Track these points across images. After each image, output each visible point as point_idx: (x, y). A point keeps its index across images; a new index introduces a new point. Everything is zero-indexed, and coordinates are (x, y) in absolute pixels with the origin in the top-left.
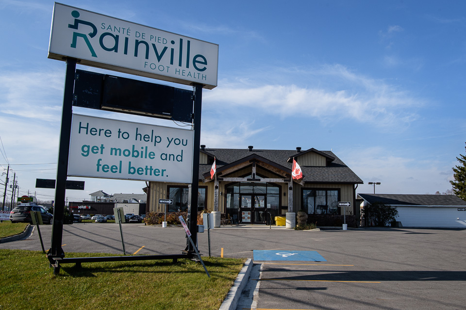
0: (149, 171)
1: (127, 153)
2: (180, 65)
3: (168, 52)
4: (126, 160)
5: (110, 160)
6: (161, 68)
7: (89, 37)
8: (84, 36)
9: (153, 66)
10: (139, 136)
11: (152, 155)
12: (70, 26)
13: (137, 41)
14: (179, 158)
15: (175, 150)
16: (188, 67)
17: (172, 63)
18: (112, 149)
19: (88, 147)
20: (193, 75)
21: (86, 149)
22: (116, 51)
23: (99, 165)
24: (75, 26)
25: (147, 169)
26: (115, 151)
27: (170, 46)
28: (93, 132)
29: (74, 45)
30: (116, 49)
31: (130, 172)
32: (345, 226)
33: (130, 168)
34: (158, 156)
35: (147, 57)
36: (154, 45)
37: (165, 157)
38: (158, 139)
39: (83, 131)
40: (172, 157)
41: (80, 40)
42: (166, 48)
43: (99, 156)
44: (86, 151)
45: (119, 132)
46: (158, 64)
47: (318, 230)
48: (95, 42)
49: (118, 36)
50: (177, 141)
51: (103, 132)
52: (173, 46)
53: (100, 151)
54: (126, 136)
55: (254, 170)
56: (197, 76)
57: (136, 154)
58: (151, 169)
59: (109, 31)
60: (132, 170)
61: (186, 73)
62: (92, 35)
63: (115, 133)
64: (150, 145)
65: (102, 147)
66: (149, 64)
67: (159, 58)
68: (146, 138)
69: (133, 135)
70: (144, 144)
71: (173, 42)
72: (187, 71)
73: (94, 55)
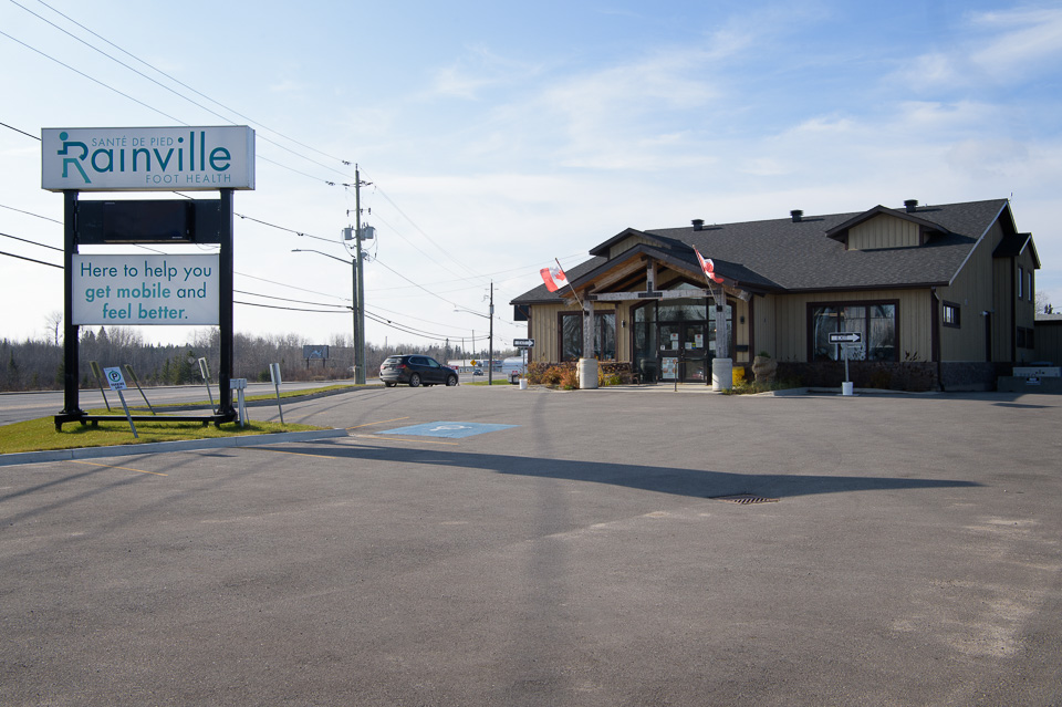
0: (163, 313)
1: (136, 293)
2: (192, 169)
3: (175, 155)
4: (135, 302)
5: (117, 303)
6: (168, 179)
7: (79, 160)
8: (75, 161)
9: (157, 179)
10: (149, 271)
11: (166, 293)
12: (60, 152)
13: (134, 150)
14: (201, 293)
15: (195, 283)
16: (203, 169)
17: (181, 169)
18: (119, 290)
19: (93, 290)
20: (211, 179)
21: (90, 293)
22: (111, 170)
23: (105, 310)
24: (64, 152)
25: (160, 310)
26: (122, 292)
27: (177, 146)
28: (96, 272)
29: (65, 175)
30: (110, 167)
31: (140, 317)
32: (847, 387)
33: (140, 311)
34: (174, 293)
35: (148, 169)
36: (156, 151)
37: (182, 293)
38: (173, 272)
39: (86, 272)
40: (192, 292)
41: (71, 166)
42: (171, 151)
43: (105, 300)
44: (91, 295)
45: (126, 269)
46: (162, 174)
47: (771, 394)
48: (86, 164)
49: (111, 151)
50: (198, 272)
51: (107, 272)
52: (180, 145)
53: (105, 294)
54: (133, 272)
55: (650, 275)
56: (216, 178)
57: (147, 293)
58: (166, 310)
59: (102, 147)
60: (143, 314)
61: (201, 180)
62: (83, 157)
63: (121, 271)
64: (163, 280)
65: (108, 289)
66: (151, 177)
67: (164, 166)
68: (157, 272)
69: (142, 270)
70: (156, 279)
71: (181, 140)
72: (203, 173)
73: (88, 181)
